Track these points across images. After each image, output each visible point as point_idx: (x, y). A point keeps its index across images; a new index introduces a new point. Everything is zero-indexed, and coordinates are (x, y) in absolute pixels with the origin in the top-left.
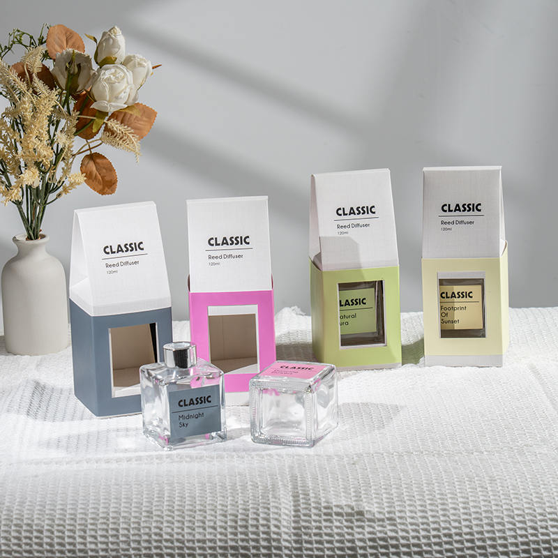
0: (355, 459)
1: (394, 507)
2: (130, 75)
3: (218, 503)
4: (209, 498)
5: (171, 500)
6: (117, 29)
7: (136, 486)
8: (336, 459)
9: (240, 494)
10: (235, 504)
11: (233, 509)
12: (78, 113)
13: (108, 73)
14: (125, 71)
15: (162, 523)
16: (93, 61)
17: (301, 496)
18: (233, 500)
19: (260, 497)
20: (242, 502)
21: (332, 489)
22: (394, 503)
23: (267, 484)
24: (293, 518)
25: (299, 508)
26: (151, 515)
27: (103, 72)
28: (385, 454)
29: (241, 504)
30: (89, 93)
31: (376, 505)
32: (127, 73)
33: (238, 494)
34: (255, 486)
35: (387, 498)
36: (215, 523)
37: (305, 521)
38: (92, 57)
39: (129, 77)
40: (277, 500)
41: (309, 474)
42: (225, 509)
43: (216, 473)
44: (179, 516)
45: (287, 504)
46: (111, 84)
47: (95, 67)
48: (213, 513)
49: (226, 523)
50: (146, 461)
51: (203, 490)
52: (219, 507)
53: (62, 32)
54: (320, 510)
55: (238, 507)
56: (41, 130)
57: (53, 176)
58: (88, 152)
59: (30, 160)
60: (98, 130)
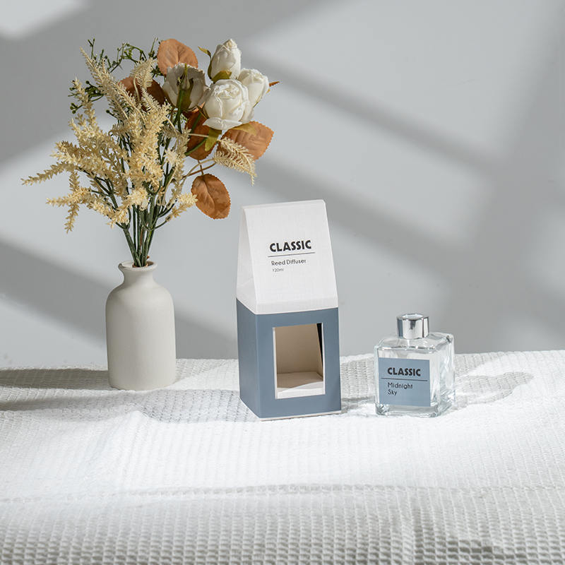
0: (482, 492)
1: (524, 544)
2: (245, 91)
3: (336, 536)
4: (325, 532)
5: (285, 533)
6: (233, 43)
7: (247, 518)
8: (462, 492)
9: (358, 528)
10: (353, 538)
11: (350, 544)
12: (190, 130)
13: (222, 88)
14: (240, 85)
15: (275, 557)
16: (207, 77)
17: (424, 531)
18: (351, 534)
19: (380, 531)
20: (361, 536)
21: (458, 523)
22: (524, 539)
23: (387, 518)
24: (415, 554)
25: (422, 543)
26: (263, 549)
27: (217, 87)
28: (514, 488)
29: (360, 538)
30: (202, 110)
31: (504, 541)
32: (243, 89)
33: (356, 528)
34: (375, 519)
35: (517, 534)
36: (331, 558)
37: (429, 557)
38: (205, 72)
39: (244, 93)
40: (399, 534)
41: (432, 508)
42: (342, 543)
43: (334, 505)
44: (293, 549)
45: (409, 539)
46: (225, 100)
47: (208, 82)
48: (329, 547)
49: (343, 557)
50: (258, 492)
51: (319, 523)
52: (336, 541)
53: (174, 47)
54: (445, 546)
55: (356, 541)
56: (150, 148)
57: (162, 198)
58: (200, 174)
59: (138, 179)
60: (211, 150)
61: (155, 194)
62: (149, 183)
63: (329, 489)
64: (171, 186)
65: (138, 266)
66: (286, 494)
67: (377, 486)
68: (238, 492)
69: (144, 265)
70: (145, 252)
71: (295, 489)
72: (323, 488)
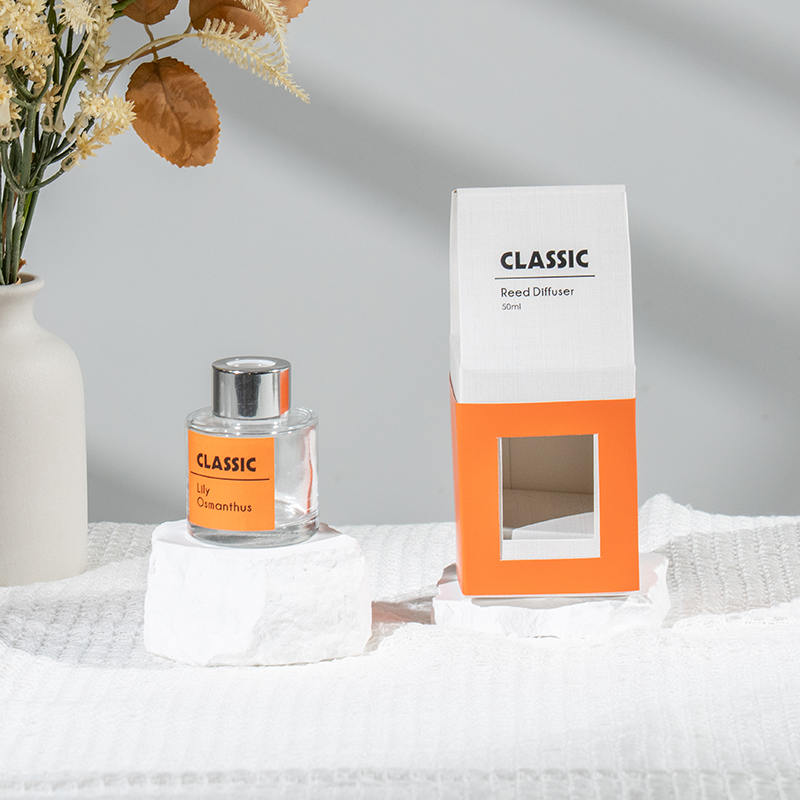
58: (149, 58)
69: (12, 280)
70: (14, 251)
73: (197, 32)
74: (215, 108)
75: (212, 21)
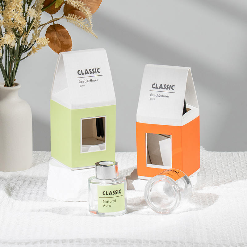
56: (17, 5)
57: (25, 39)
58: (52, 24)
59: (9, 26)
60: (60, 7)
61: (21, 37)
62: (16, 29)
63: (133, 242)
64: (32, 32)
65: (8, 86)
66: (103, 244)
67: (166, 242)
68: (70, 242)
69: (12, 85)
70: (13, 77)
71: (109, 241)
72: (128, 241)
73: (66, 17)
74: (71, 39)
75: (70, 14)
